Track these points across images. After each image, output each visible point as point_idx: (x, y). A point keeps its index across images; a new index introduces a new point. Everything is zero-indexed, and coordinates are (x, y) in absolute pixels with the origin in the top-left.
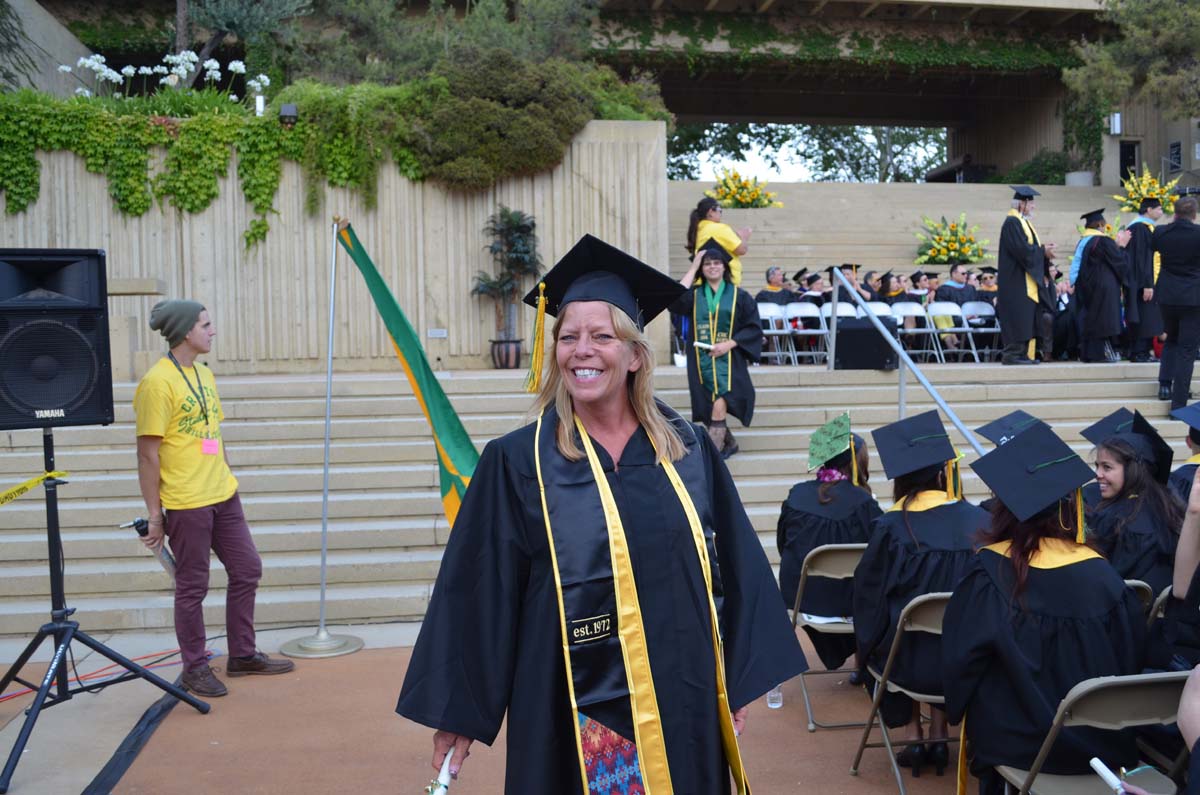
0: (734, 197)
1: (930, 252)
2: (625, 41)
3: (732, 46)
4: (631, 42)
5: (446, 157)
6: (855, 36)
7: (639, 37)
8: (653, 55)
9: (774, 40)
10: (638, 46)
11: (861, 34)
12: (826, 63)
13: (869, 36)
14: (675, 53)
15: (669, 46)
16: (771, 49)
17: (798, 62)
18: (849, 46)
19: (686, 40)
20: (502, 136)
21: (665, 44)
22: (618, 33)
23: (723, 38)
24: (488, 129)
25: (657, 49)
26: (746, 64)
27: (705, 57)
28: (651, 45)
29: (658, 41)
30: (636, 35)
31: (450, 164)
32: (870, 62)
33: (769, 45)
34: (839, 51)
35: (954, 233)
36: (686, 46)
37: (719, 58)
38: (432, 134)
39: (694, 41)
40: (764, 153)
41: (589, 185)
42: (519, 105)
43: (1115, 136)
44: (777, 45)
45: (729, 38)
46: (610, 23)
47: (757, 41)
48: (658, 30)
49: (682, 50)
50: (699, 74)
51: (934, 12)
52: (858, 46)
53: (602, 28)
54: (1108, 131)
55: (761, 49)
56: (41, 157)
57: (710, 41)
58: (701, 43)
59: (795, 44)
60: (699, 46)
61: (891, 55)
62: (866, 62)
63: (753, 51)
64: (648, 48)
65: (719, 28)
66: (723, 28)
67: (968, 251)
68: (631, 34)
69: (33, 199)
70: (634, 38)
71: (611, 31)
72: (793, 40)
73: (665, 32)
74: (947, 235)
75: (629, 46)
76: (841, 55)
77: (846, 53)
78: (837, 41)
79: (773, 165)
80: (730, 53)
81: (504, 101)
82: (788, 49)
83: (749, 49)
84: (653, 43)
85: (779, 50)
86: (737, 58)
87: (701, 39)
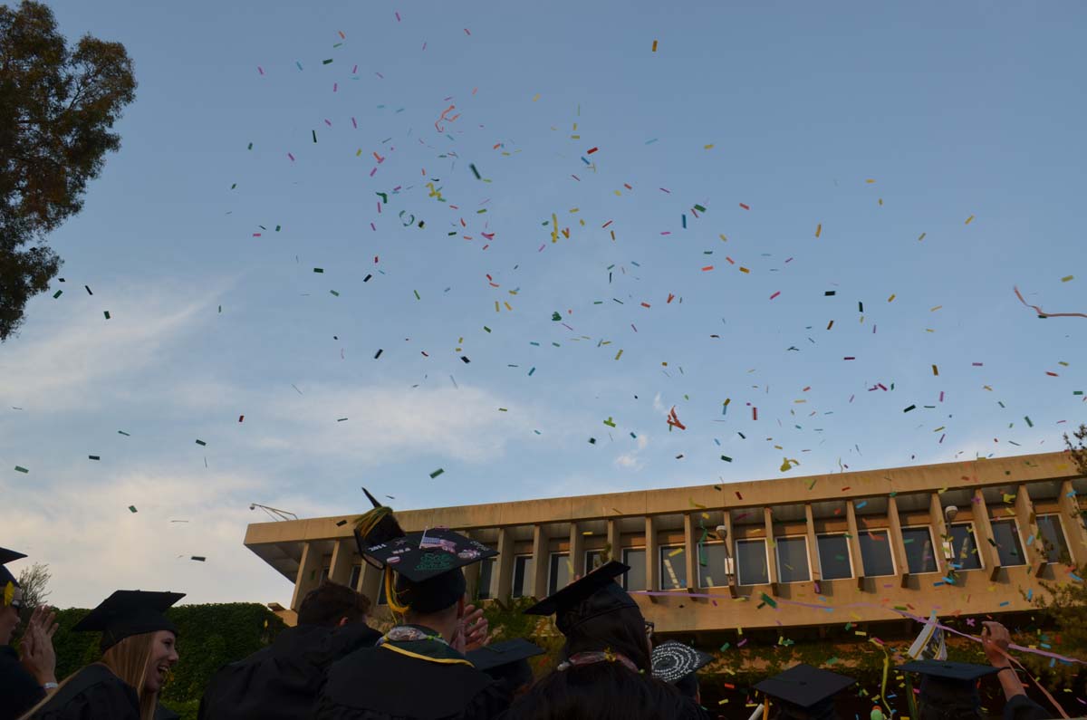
2: (722, 666)
8: (742, 675)
14: (760, 673)
16: (836, 665)
19: (768, 662)
29: (746, 665)
36: (768, 667)
39: (774, 662)
48: (746, 657)
57: (787, 662)
58: (780, 665)
59: (856, 659)
64: (739, 671)
65: (793, 652)
66: (798, 652)
68: (725, 662)
70: (727, 664)
72: (853, 656)
73: (752, 658)
76: (896, 664)
82: (851, 664)
85: (843, 665)
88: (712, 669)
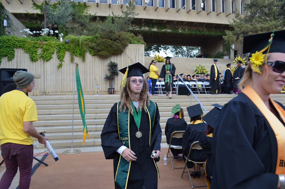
0: (158, 60)
1: (197, 72)
2: (136, 28)
3: (158, 30)
4: (137, 28)
5: (99, 51)
6: (182, 28)
7: (139, 27)
8: (142, 31)
9: (166, 29)
10: (139, 29)
11: (183, 28)
12: (176, 33)
13: (185, 28)
14: (146, 31)
15: (145, 29)
16: (166, 30)
17: (171, 33)
18: (181, 30)
19: (149, 28)
20: (111, 47)
21: (144, 29)
22: (135, 26)
23: (156, 28)
24: (108, 45)
25: (143, 30)
26: (160, 34)
27: (152, 32)
28: (141, 29)
29: (143, 28)
30: (138, 27)
31: (100, 52)
32: (185, 34)
33: (165, 30)
34: (179, 31)
35: (202, 68)
36: (148, 29)
37: (155, 32)
38: (97, 46)
39: (150, 28)
40: (164, 51)
41: (128, 57)
42: (114, 41)
43: (233, 49)
44: (167, 30)
45: (157, 28)
46: (133, 24)
47: (163, 29)
48: (143, 26)
49: (148, 30)
50: (151, 35)
51: (198, 24)
52: (183, 30)
53: (132, 25)
54: (232, 48)
55: (164, 30)
56: (15, 49)
57: (153, 29)
59: (170, 30)
60: (151, 29)
61: (189, 32)
62: (184, 33)
63: (162, 31)
64: (141, 30)
65: (155, 26)
66: (156, 26)
67: (204, 71)
68: (137, 27)
69: (13, 58)
70: (138, 28)
71: (134, 26)
72: (170, 29)
73: (144, 26)
74: (200, 68)
75: (137, 29)
76: (179, 32)
77: (181, 32)
78: (179, 29)
79: (166, 53)
80: (157, 31)
81: (111, 40)
82: (169, 31)
83: (161, 30)
84: (142, 29)
86: (159, 32)
87: (152, 28)
88: (134, 29)
